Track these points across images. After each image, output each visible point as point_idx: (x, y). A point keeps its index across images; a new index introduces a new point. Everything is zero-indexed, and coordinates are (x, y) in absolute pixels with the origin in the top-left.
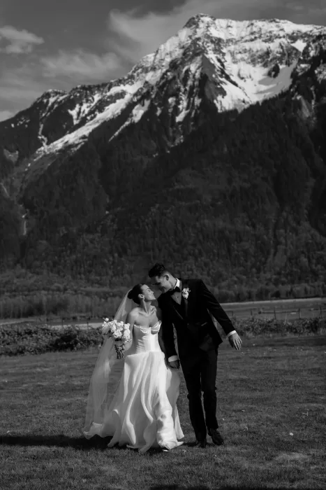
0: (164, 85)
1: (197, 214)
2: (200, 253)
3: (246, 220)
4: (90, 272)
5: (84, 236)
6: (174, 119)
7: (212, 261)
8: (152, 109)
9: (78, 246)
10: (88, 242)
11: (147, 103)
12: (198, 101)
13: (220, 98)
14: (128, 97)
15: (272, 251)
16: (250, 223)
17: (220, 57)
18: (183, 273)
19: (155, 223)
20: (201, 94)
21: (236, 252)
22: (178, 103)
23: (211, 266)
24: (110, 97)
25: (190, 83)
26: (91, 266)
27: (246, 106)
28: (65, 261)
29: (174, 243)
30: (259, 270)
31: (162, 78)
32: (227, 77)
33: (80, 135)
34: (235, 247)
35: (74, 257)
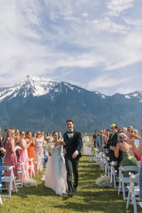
0: (21, 89)
1: (28, 118)
2: (29, 127)
3: (39, 120)
5: (2, 121)
6: (23, 97)
8: (19, 94)
11: (17, 93)
12: (29, 94)
13: (34, 93)
14: (13, 91)
15: (45, 127)
17: (34, 84)
19: (19, 119)
20: (30, 92)
22: (24, 93)
24: (9, 90)
25: (27, 89)
27: (39, 96)
29: (23, 124)
31: (21, 88)
32: (35, 89)
33: (2, 98)
34: (37, 126)
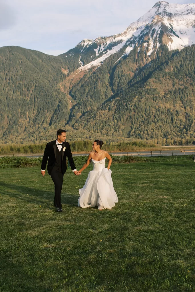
0: (142, 37)
1: (157, 101)
2: (158, 121)
3: (181, 105)
4: (102, 129)
5: (100, 111)
6: (146, 54)
7: (163, 125)
8: (135, 48)
9: (97, 116)
10: (102, 114)
11: (133, 45)
12: (158, 45)
13: (170, 43)
14: (124, 43)
16: (183, 107)
17: (171, 22)
18: (149, 131)
19: (135, 105)
20: (160, 42)
21: (176, 121)
22: (148, 45)
23: (163, 127)
24: (115, 42)
25: (155, 36)
26: (103, 126)
27: (183, 48)
28: (90, 124)
29: (144, 116)
30: (187, 130)
31: (141, 33)
32: (174, 33)
33: (100, 61)
34: (176, 118)
35: (95, 122)
